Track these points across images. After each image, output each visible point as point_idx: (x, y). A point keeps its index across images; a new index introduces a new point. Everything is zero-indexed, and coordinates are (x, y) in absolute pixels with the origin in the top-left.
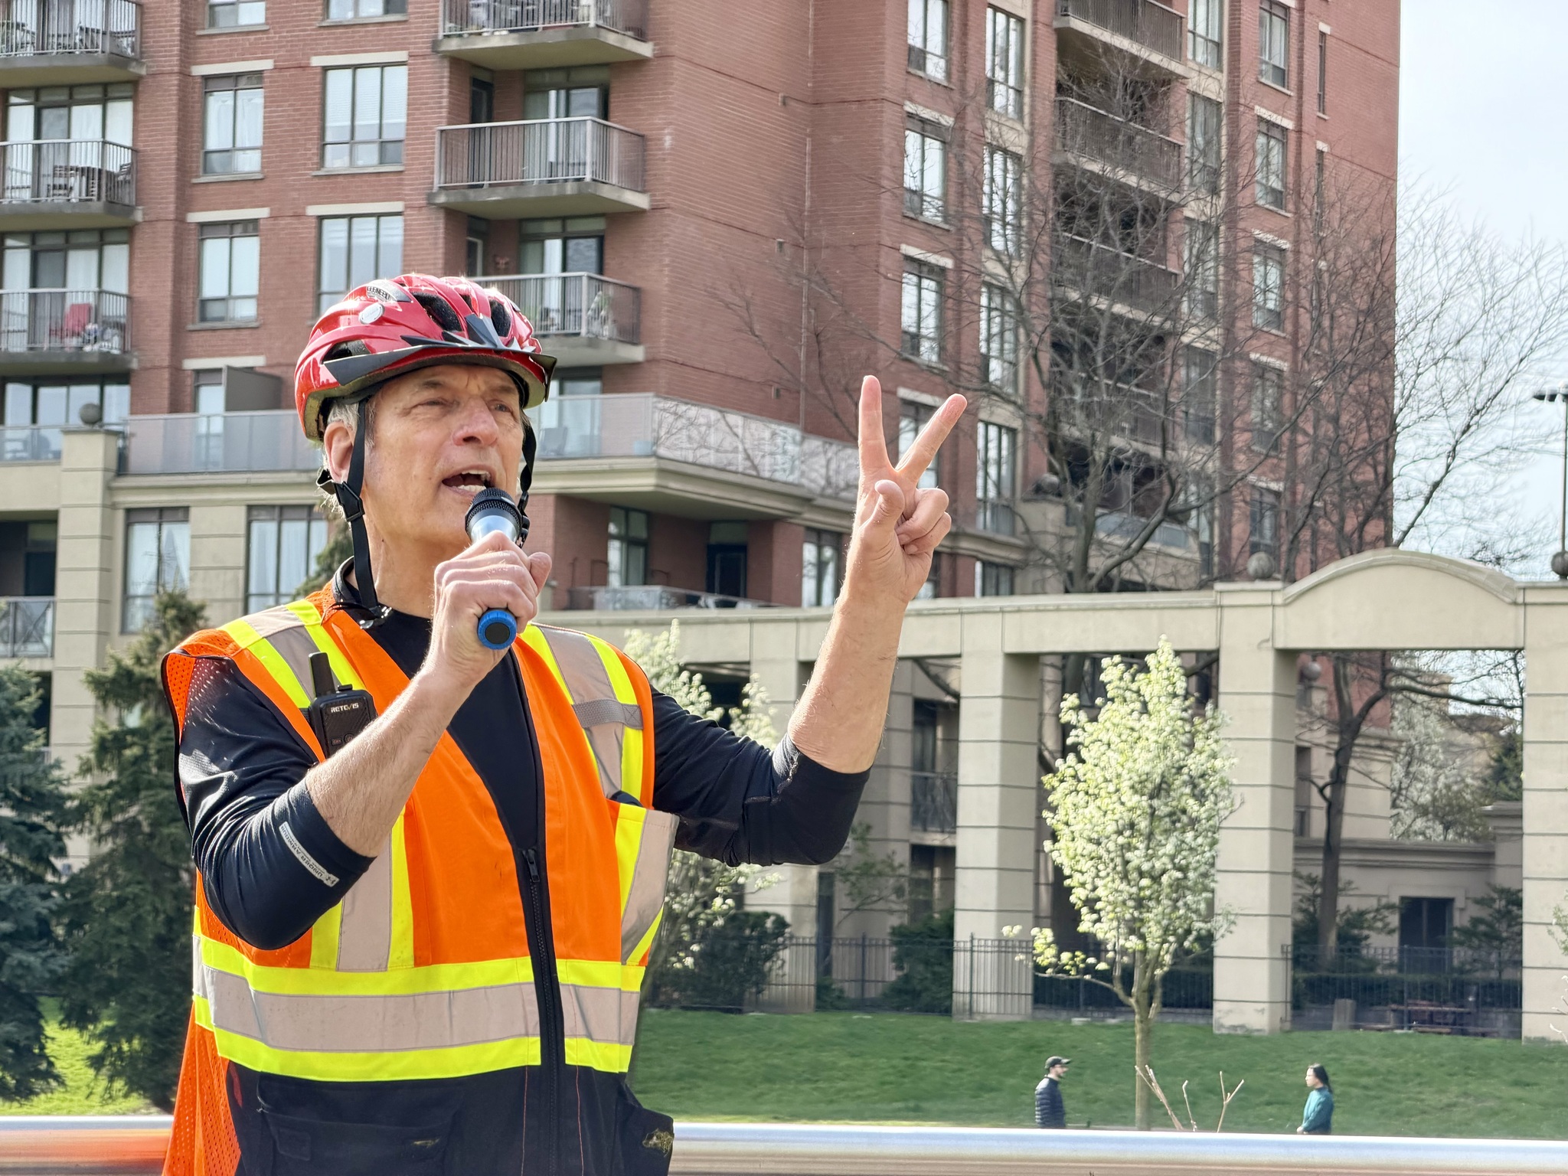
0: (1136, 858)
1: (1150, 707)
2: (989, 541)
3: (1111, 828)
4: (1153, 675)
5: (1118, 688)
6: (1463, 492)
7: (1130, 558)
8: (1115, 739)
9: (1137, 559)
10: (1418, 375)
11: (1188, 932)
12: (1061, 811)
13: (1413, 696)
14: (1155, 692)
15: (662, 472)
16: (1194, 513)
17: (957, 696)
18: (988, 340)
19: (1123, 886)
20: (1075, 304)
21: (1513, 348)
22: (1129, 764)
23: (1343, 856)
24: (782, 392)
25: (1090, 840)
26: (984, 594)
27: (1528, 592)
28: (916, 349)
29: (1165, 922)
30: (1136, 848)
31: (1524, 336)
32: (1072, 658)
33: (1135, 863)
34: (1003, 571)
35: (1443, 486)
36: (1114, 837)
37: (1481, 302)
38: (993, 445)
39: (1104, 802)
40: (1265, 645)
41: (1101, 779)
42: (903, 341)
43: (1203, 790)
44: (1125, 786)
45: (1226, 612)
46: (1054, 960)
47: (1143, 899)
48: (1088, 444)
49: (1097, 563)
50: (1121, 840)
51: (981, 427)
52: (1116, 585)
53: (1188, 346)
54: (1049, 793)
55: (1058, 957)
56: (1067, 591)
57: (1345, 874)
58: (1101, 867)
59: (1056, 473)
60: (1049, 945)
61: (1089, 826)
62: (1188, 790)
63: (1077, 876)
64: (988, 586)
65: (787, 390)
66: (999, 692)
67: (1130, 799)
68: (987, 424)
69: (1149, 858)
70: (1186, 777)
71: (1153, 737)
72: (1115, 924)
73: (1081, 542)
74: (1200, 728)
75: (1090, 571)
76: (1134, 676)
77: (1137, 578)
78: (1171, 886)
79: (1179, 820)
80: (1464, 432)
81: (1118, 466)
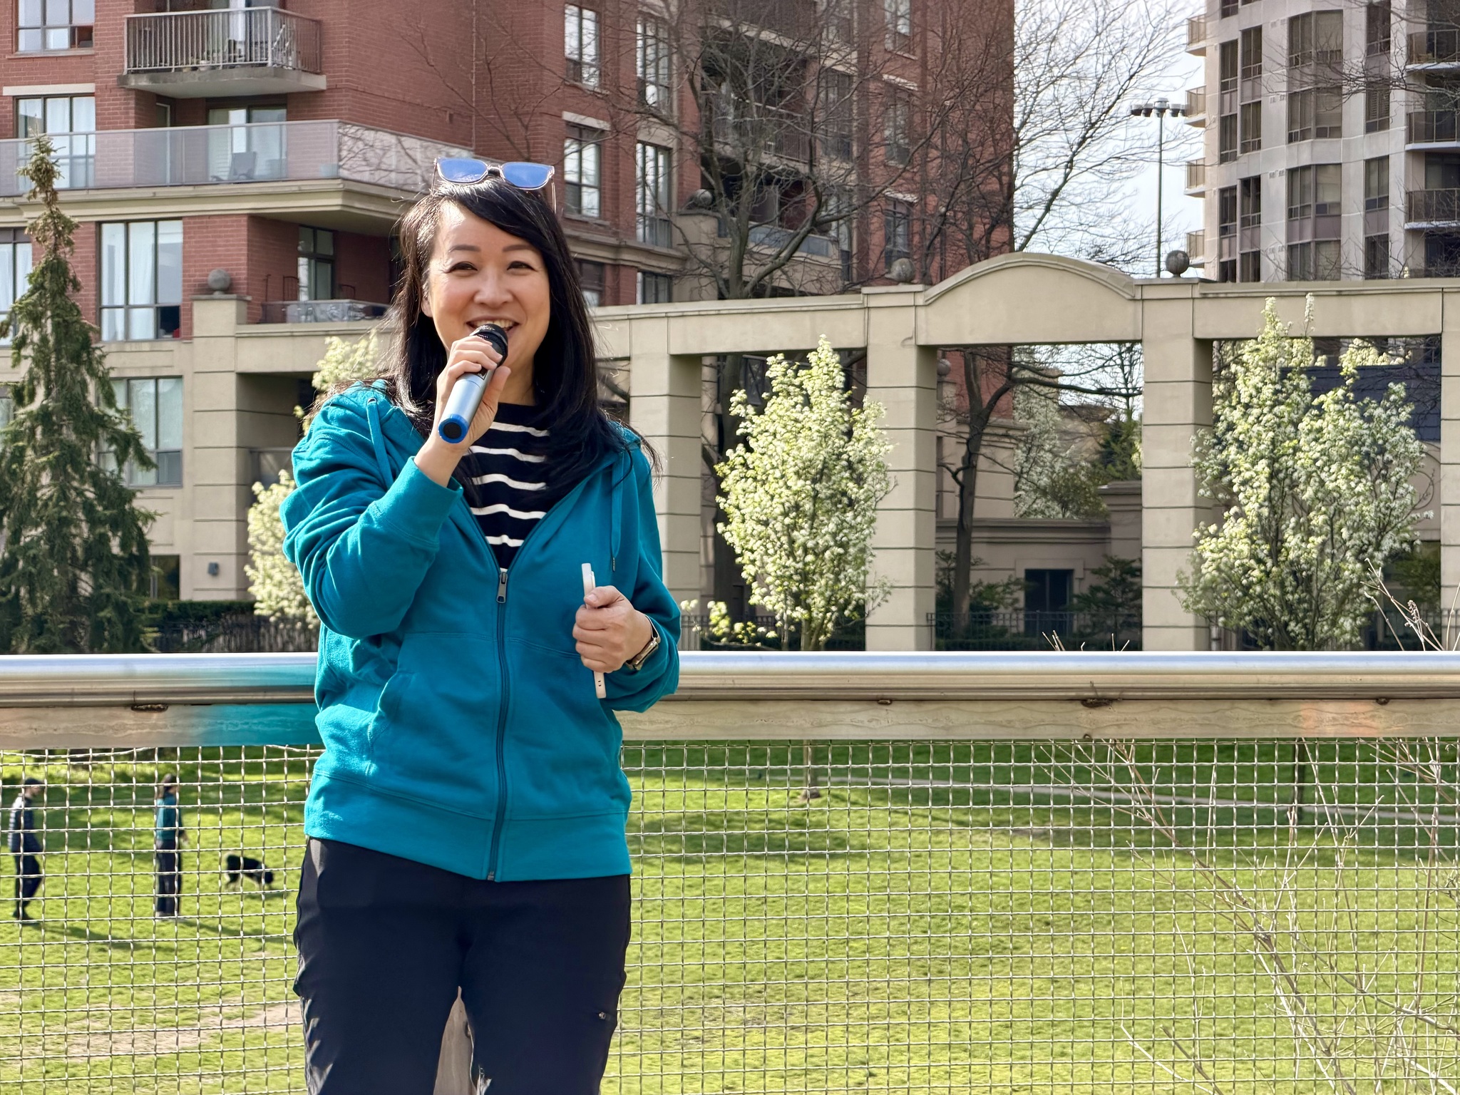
0: (800, 536)
1: (813, 400)
2: (649, 253)
3: (779, 510)
4: (814, 371)
5: (782, 383)
6: (1078, 200)
7: (779, 267)
8: (780, 429)
9: (786, 268)
10: (1038, 93)
11: (847, 602)
12: (732, 498)
13: (1036, 387)
14: (817, 386)
15: (347, 193)
16: (834, 224)
17: (626, 396)
18: (644, 66)
19: (790, 562)
20: (724, 31)
21: (1123, 66)
22: (794, 452)
23: (974, 534)
24: (455, 117)
25: (759, 522)
26: (644, 302)
27: (1145, 289)
28: (579, 76)
29: (828, 593)
30: (802, 528)
31: (1133, 54)
32: (729, 358)
33: (800, 540)
34: (661, 280)
35: (1061, 195)
36: (780, 518)
37: (1093, 23)
38: (650, 165)
39: (772, 487)
40: (909, 342)
41: (769, 467)
42: (568, 70)
43: (861, 474)
44: (790, 472)
45: (873, 313)
46: (726, 630)
47: (808, 573)
48: (741, 162)
49: (751, 272)
50: (787, 521)
51: (639, 146)
52: (768, 291)
53: (830, 69)
54: (720, 480)
55: (732, 627)
56: (721, 297)
57: (978, 551)
58: (769, 545)
59: (710, 188)
60: (723, 617)
61: (758, 509)
62: (847, 475)
63: (748, 554)
64: (648, 295)
65: (459, 114)
66: (666, 391)
67: (797, 484)
68: (645, 144)
69: (814, 535)
70: (844, 463)
71: (815, 427)
72: (782, 596)
73: (736, 252)
74: (857, 418)
75: (744, 279)
76: (796, 371)
77: (785, 284)
78: (832, 560)
79: (840, 502)
80: (1080, 144)
81: (769, 181)
